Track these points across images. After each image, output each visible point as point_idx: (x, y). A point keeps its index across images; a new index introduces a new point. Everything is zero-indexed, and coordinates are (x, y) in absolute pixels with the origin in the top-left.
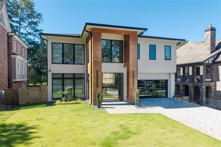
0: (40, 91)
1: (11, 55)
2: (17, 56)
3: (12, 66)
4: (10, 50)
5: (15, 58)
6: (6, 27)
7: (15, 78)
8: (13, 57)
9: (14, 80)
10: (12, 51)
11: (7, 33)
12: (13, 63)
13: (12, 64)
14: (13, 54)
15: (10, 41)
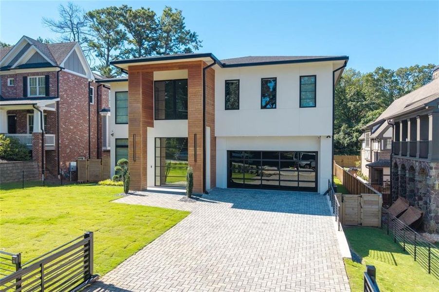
0: (101, 164)
1: (100, 113)
2: (107, 114)
3: (101, 128)
4: (99, 106)
5: (105, 117)
6: (85, 74)
7: (105, 146)
8: (102, 115)
9: (103, 148)
10: (101, 107)
11: (88, 82)
12: (102, 123)
13: (101, 125)
14: (104, 110)
15: (99, 92)
